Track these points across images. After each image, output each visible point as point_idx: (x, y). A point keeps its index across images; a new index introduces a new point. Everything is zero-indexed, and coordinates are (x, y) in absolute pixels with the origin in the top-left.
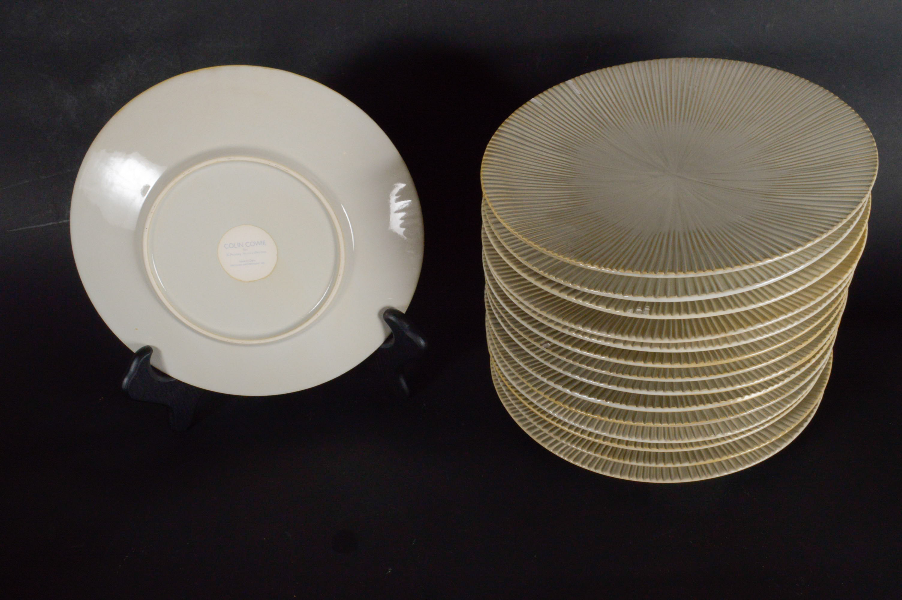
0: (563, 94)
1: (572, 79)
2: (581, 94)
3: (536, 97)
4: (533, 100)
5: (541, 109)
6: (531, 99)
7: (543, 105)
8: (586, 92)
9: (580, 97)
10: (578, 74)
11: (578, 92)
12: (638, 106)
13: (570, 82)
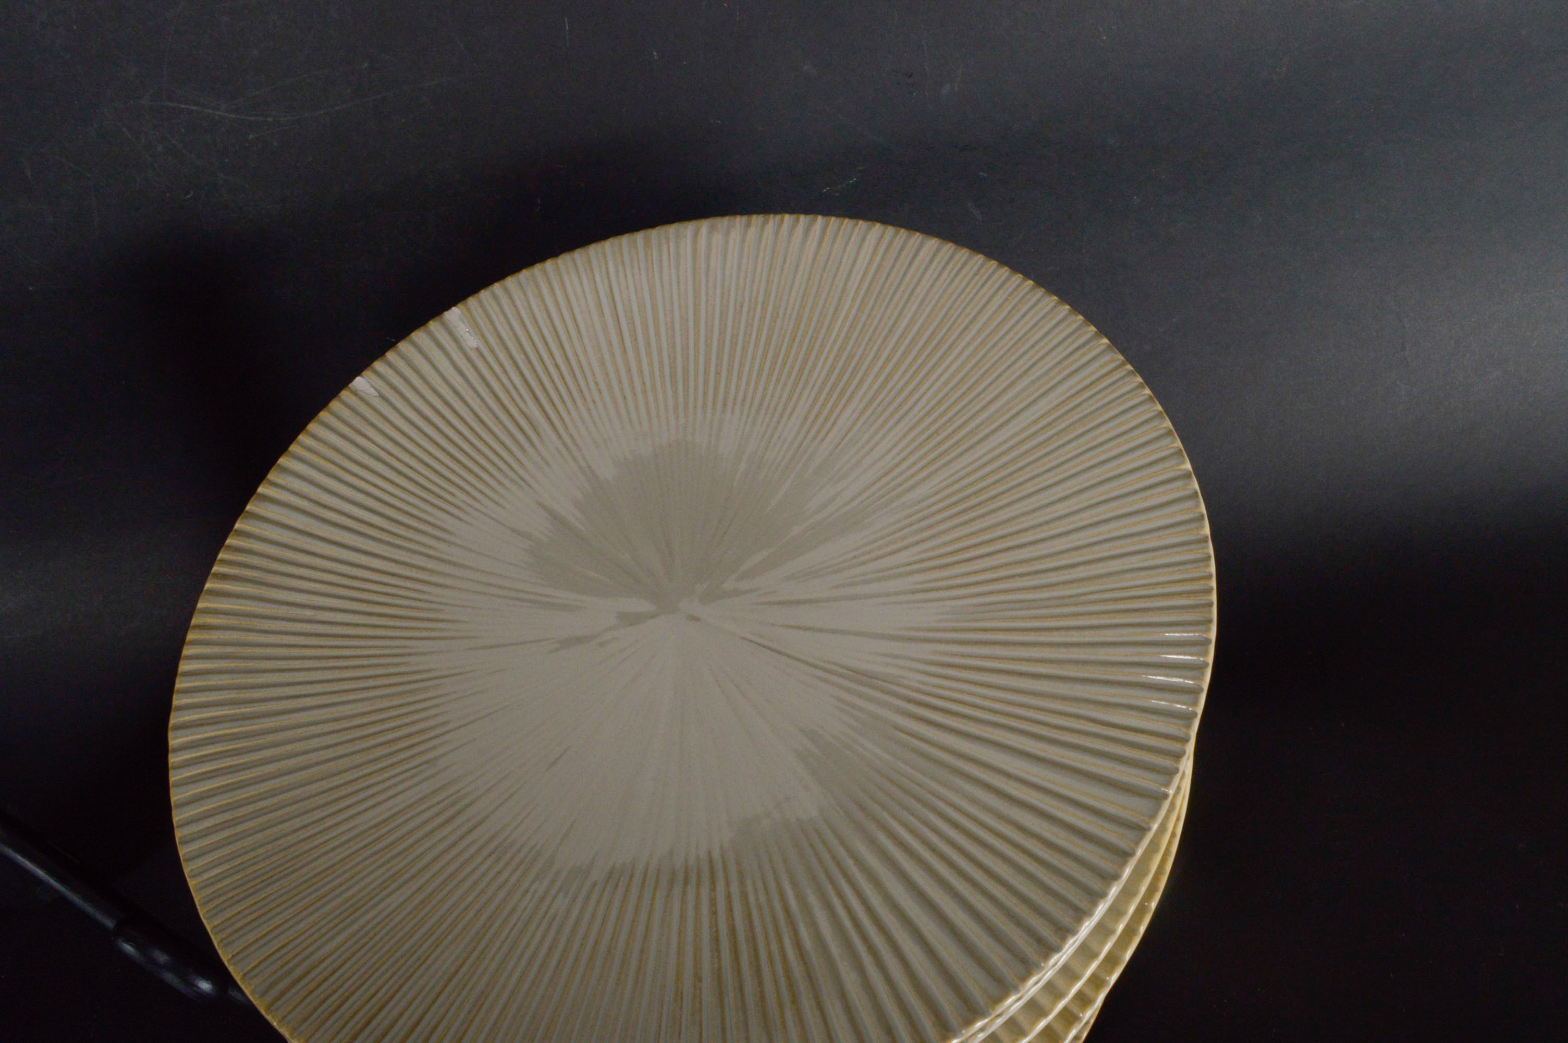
0: (436, 354)
1: (459, 305)
2: (478, 349)
3: (367, 373)
4: (359, 382)
5: (375, 410)
6: (352, 379)
7: (382, 397)
8: (492, 340)
9: (474, 355)
10: (473, 290)
11: (471, 341)
12: (617, 371)
13: (454, 315)
